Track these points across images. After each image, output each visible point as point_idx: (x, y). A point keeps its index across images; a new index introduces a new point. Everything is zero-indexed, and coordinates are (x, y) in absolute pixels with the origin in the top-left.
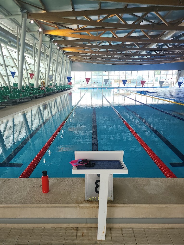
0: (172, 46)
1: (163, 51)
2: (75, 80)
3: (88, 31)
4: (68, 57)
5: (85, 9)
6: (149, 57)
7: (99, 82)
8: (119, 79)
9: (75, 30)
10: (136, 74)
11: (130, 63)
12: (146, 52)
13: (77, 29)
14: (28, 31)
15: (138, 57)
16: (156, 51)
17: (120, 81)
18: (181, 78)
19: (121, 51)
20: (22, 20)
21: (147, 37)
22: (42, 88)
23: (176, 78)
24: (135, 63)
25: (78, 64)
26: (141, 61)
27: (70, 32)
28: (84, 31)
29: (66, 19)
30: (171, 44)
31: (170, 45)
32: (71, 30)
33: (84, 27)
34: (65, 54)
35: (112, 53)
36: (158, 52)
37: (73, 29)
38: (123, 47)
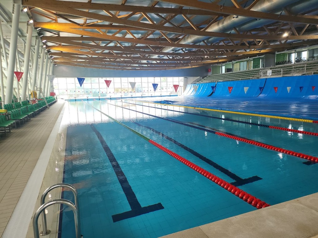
0: (187, 51)
1: (180, 56)
2: (59, 89)
3: (99, 27)
4: (52, 58)
5: (104, 2)
6: (158, 62)
7: (94, 91)
8: (120, 87)
9: (82, 25)
10: (141, 82)
11: (134, 69)
12: (159, 57)
13: (84, 24)
14: (9, 21)
15: (147, 62)
16: (168, 56)
17: (122, 90)
18: (188, 86)
19: (126, 54)
20: (14, 5)
21: (168, 40)
22: (34, 101)
23: (183, 86)
24: (139, 68)
25: (63, 68)
26: (148, 67)
27: (73, 27)
28: (93, 27)
29: (81, 11)
30: (187, 48)
31: (186, 50)
32: (76, 25)
33: (96, 23)
34: (49, 54)
35: (120, 55)
36: (171, 58)
37: (79, 24)
38: (132, 49)
